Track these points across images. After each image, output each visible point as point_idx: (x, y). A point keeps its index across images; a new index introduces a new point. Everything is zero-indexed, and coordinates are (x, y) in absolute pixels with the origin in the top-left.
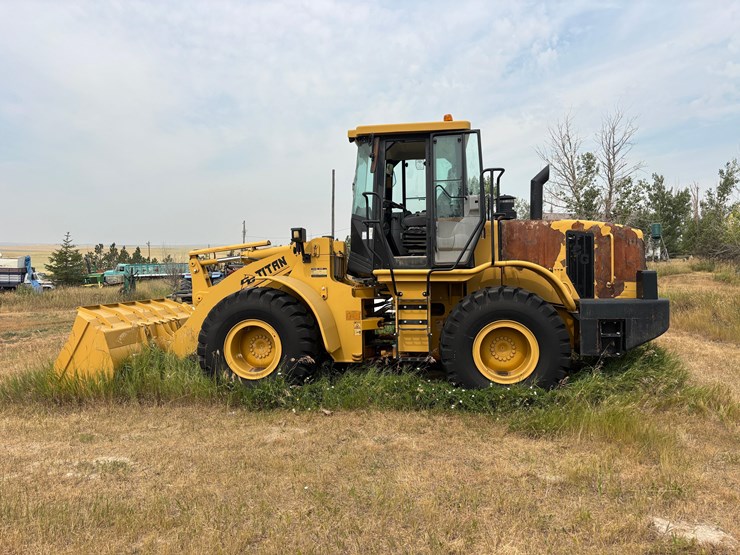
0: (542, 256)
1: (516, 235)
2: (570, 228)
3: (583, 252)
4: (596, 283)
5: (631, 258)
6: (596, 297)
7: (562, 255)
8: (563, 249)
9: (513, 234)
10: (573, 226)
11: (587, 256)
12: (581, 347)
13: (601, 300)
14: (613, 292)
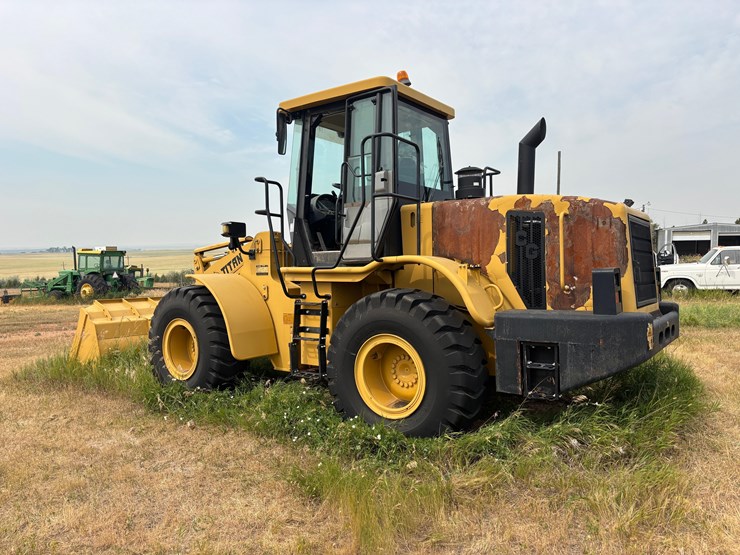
0: (475, 248)
1: (448, 220)
2: (512, 208)
3: (528, 242)
4: (547, 287)
5: (600, 249)
6: (549, 308)
7: (501, 247)
8: (503, 236)
9: (444, 219)
10: (517, 204)
11: (536, 247)
12: (497, 379)
13: (557, 312)
14: (573, 301)
